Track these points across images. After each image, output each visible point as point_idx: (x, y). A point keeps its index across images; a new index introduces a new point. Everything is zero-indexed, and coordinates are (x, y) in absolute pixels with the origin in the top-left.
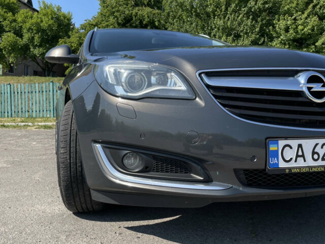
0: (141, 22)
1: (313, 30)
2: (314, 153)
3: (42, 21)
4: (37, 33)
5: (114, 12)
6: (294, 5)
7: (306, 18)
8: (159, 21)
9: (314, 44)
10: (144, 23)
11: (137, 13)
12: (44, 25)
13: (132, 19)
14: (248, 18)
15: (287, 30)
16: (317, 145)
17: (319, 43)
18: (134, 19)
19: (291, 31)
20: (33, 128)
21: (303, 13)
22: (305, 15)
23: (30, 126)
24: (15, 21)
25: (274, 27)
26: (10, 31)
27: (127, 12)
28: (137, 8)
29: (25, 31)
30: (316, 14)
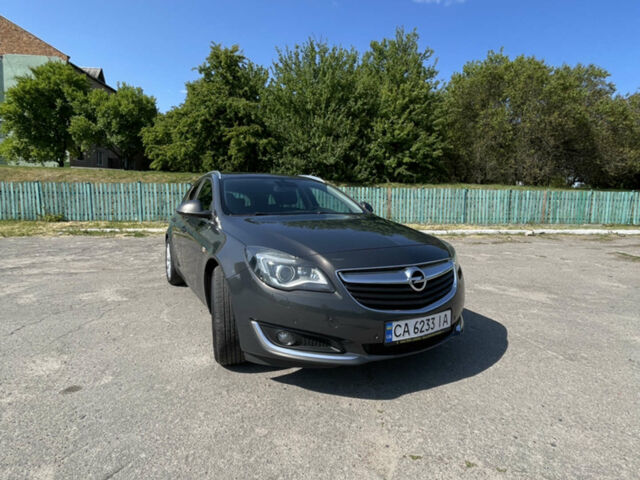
0: (236, 114)
1: (408, 135)
2: (415, 328)
3: (120, 105)
4: (115, 118)
5: (206, 101)
6: (392, 109)
7: (403, 123)
8: (256, 115)
9: (408, 149)
10: (240, 115)
11: (231, 104)
12: (123, 109)
13: (226, 111)
14: (348, 118)
15: (384, 133)
16: (417, 322)
17: (413, 149)
18: (228, 111)
19: (389, 135)
20: (122, 236)
21: (399, 118)
22: (402, 120)
23: (117, 233)
24: (87, 101)
25: (372, 130)
26: (80, 114)
27: (220, 102)
28: (231, 99)
29: (99, 115)
30: (411, 120)
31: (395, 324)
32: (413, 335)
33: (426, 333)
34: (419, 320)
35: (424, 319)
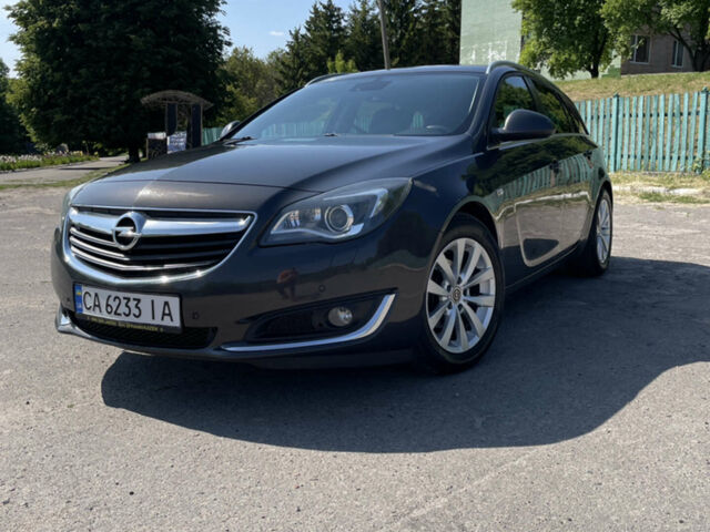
2: (108, 305)
16: (109, 297)
31: (85, 289)
32: (105, 315)
33: (123, 318)
34: (114, 294)
35: (121, 295)
